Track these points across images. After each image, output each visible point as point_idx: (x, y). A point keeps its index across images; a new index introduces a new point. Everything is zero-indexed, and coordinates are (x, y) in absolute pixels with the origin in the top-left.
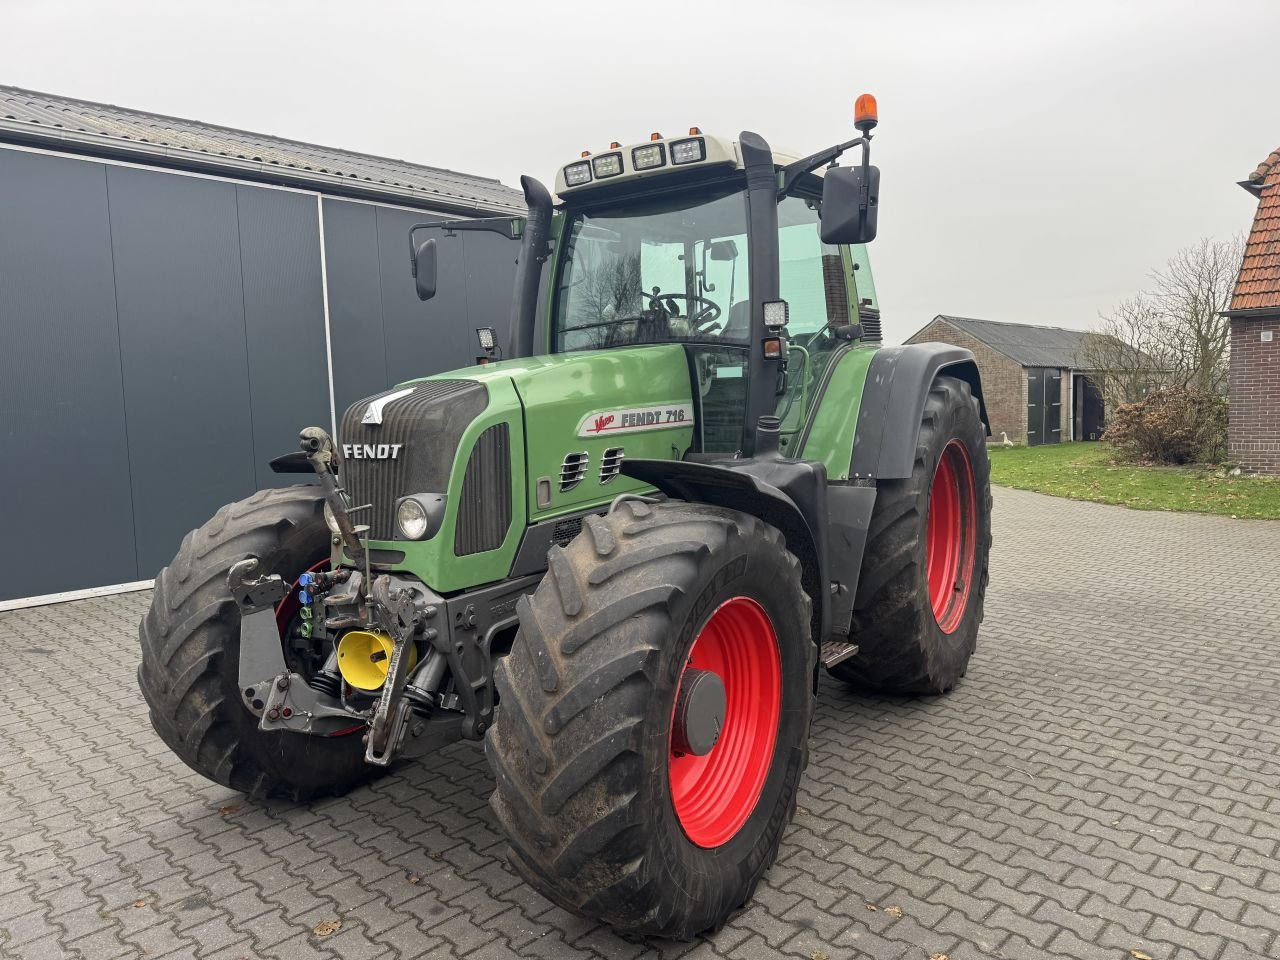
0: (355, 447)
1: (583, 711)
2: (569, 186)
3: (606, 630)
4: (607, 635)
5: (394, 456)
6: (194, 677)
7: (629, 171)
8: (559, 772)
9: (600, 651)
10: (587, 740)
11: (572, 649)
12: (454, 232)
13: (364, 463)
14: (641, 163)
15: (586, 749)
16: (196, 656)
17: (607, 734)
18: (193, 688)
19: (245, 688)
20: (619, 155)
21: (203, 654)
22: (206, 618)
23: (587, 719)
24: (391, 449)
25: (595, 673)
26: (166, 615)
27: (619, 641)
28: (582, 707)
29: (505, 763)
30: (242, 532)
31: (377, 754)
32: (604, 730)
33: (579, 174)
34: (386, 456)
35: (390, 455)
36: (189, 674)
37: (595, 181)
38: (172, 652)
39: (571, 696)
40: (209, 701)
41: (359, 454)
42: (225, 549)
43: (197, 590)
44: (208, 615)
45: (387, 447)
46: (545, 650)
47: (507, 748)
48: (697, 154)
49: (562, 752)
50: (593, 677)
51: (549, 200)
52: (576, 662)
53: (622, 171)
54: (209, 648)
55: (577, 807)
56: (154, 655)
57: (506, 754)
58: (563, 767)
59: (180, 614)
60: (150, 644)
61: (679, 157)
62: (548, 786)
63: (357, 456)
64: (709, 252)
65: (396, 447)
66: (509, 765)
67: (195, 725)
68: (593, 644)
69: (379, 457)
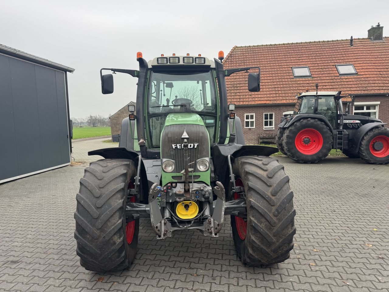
0: (178, 145)
1: (284, 208)
2: (158, 63)
3: (282, 188)
4: (282, 189)
5: (195, 147)
6: (116, 230)
7: (181, 63)
8: (280, 225)
9: (283, 193)
10: (286, 215)
11: (274, 195)
12: (115, 72)
14: (186, 61)
15: (286, 217)
16: (115, 222)
17: (291, 213)
18: (115, 234)
20: (179, 58)
21: (118, 221)
23: (285, 210)
25: (284, 198)
26: (95, 210)
27: (285, 190)
28: (284, 207)
29: (261, 226)
30: (116, 176)
31: (216, 234)
32: (290, 212)
34: (192, 147)
35: (194, 147)
36: (114, 229)
37: (168, 64)
38: (103, 223)
39: (280, 205)
40: (120, 238)
41: (180, 147)
42: (112, 183)
43: (109, 198)
44: (119, 207)
45: (192, 145)
46: (268, 195)
47: (261, 223)
48: (203, 62)
49: (279, 220)
50: (283, 200)
52: (277, 197)
53: (179, 62)
54: (120, 218)
55: (284, 232)
56: (90, 226)
57: (261, 224)
58: (281, 223)
59: (103, 209)
60: (87, 223)
61: (197, 62)
62: (276, 229)
63: (178, 148)
64: (165, 85)
65: (196, 145)
66: (262, 226)
67: (113, 247)
68: (280, 192)
69: (189, 147)
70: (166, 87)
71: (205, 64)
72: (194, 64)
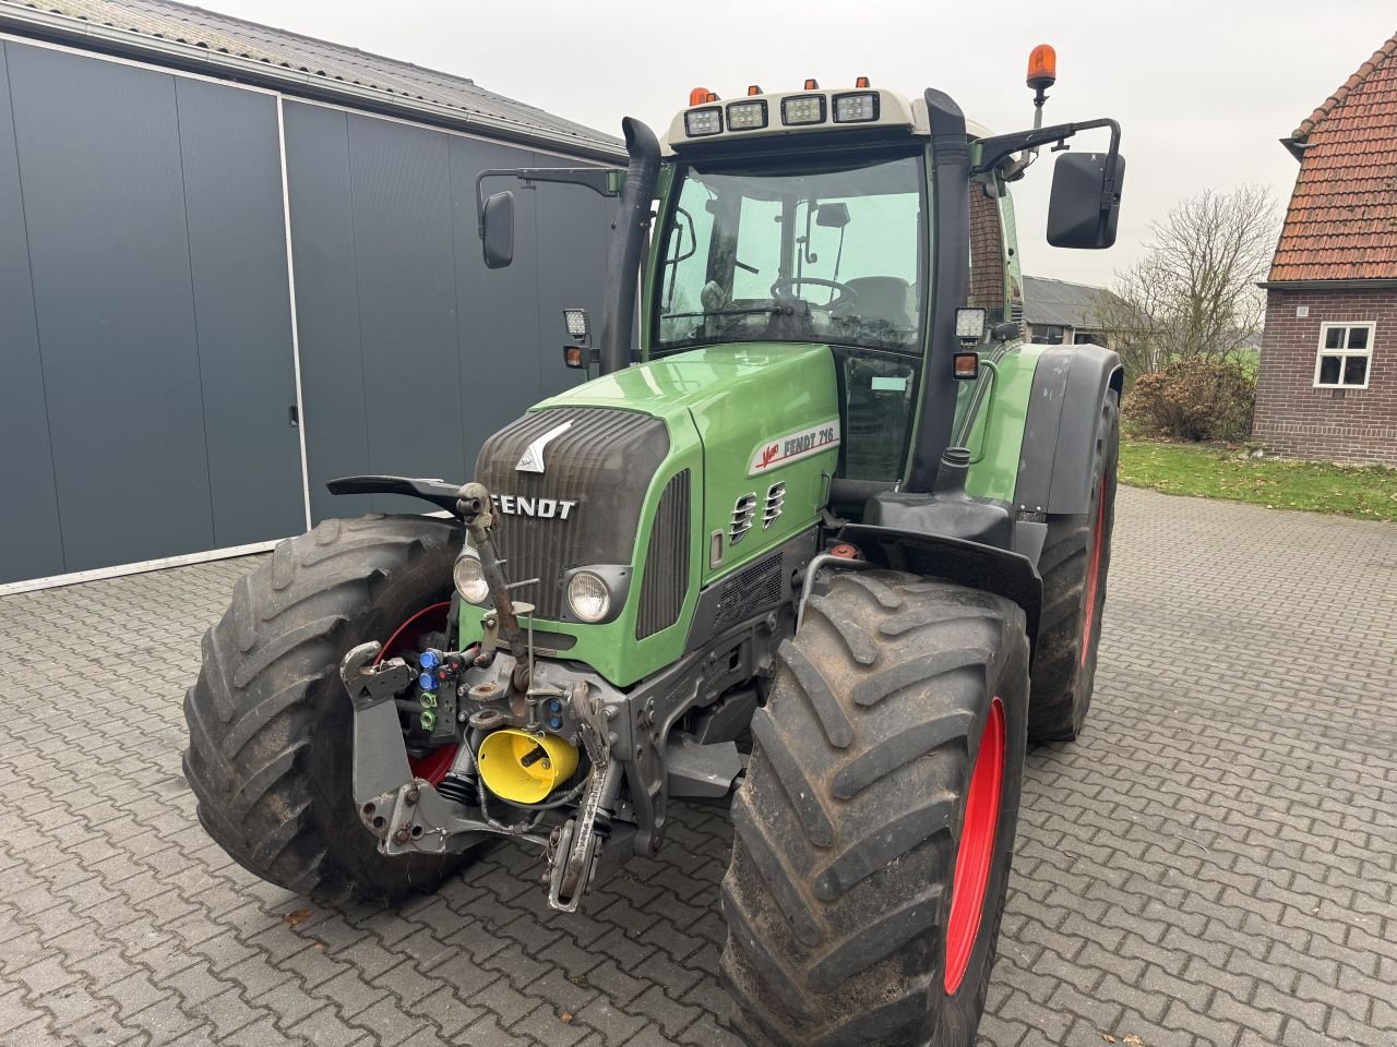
0: (504, 499)
1: (871, 875)
2: (688, 135)
3: (893, 771)
4: (894, 776)
5: (564, 515)
6: (273, 778)
7: (775, 125)
8: (836, 946)
9: (889, 798)
10: (877, 911)
11: (846, 792)
12: (533, 183)
13: (516, 519)
14: (792, 116)
15: (876, 922)
16: (277, 749)
17: (905, 905)
18: (272, 790)
19: (364, 804)
20: (764, 103)
21: (284, 748)
22: (288, 703)
23: (877, 884)
24: (559, 508)
25: (887, 827)
26: (227, 694)
27: (911, 785)
28: (871, 870)
29: (752, 926)
30: (323, 587)
31: (564, 899)
32: (900, 900)
33: (704, 122)
34: (551, 514)
35: (558, 514)
36: (266, 772)
37: (726, 133)
38: (241, 744)
39: (854, 857)
40: (293, 805)
41: (510, 508)
42: (302, 610)
43: (271, 664)
44: (291, 699)
45: (553, 504)
46: (809, 791)
47: (756, 909)
48: (868, 112)
49: (839, 923)
50: (882, 832)
51: (656, 149)
52: (855, 810)
53: (766, 123)
54: (292, 741)
55: (859, 987)
56: (211, 744)
57: (754, 916)
58: (843, 940)
59: (248, 695)
60: (204, 729)
61: (844, 113)
62: (819, 961)
63: (505, 510)
64: (815, 215)
65: (567, 505)
66: (759, 929)
67: (274, 833)
68: (878, 789)
69: (541, 513)
70: (820, 222)
71: (882, 121)
72: (830, 123)
